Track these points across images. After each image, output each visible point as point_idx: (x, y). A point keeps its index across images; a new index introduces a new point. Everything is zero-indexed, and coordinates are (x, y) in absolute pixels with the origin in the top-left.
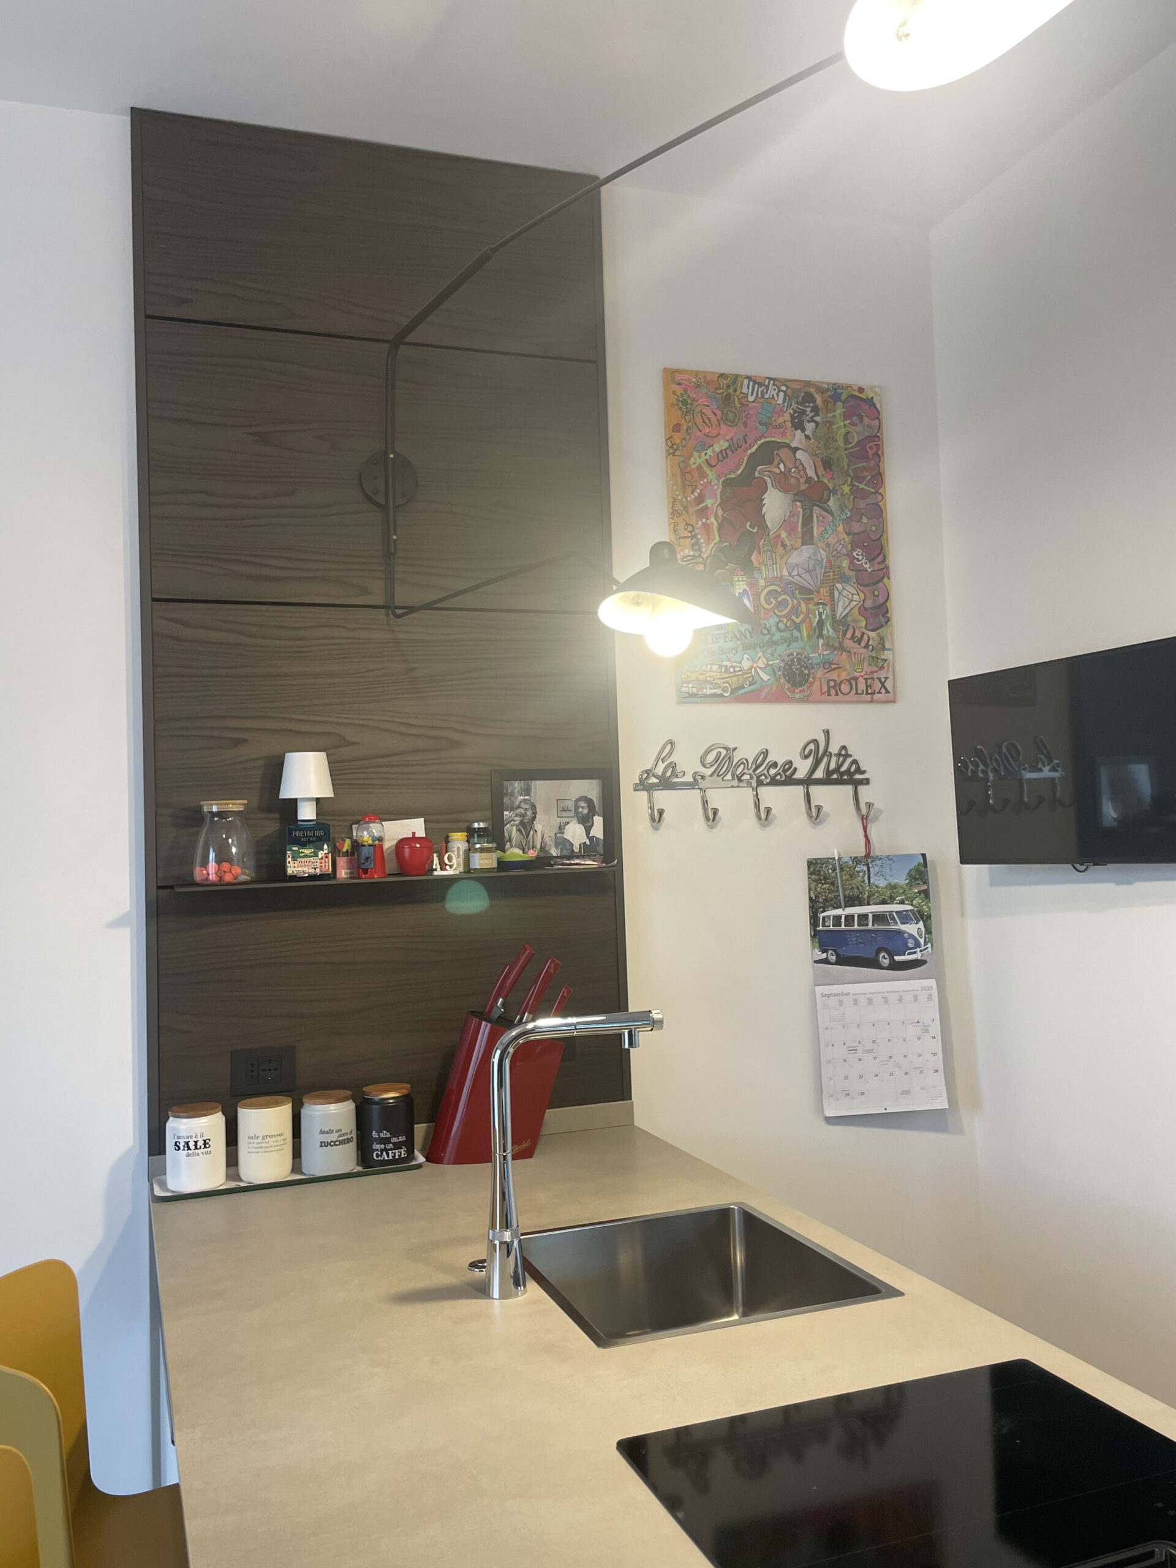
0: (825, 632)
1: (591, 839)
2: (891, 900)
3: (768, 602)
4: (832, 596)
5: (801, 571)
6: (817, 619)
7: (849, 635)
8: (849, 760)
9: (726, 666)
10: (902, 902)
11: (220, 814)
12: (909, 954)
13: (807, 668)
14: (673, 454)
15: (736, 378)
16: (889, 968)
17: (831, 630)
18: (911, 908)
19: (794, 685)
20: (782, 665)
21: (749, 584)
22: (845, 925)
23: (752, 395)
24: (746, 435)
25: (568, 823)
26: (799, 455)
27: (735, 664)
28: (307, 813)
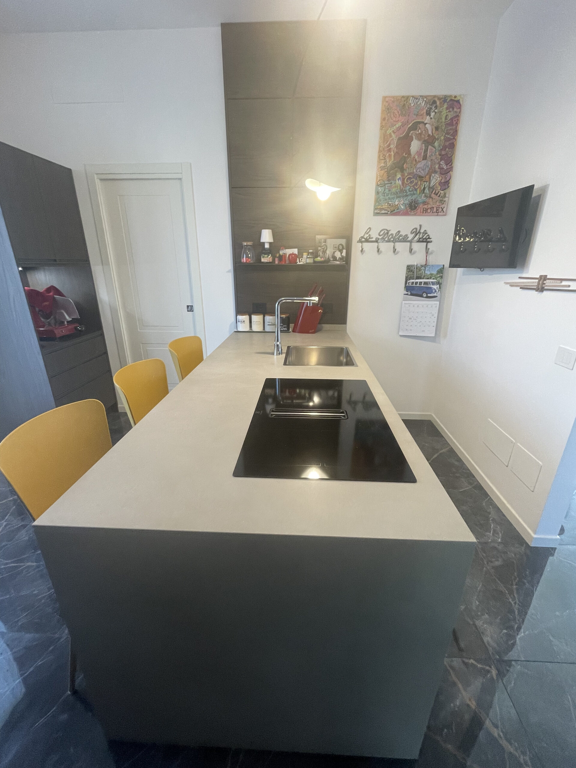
0: (425, 191)
1: (342, 256)
2: (431, 278)
3: (407, 182)
4: (430, 178)
5: (421, 170)
6: (423, 187)
7: (434, 192)
8: (427, 235)
9: (390, 204)
10: (433, 279)
11: (247, 245)
12: (433, 294)
13: (417, 204)
14: (382, 129)
15: (408, 97)
16: (426, 297)
17: (427, 191)
18: (436, 281)
19: (412, 210)
20: (409, 203)
21: (402, 175)
22: (415, 285)
23: (413, 103)
24: (409, 119)
25: (336, 251)
26: (427, 126)
27: (393, 203)
28: (267, 246)
